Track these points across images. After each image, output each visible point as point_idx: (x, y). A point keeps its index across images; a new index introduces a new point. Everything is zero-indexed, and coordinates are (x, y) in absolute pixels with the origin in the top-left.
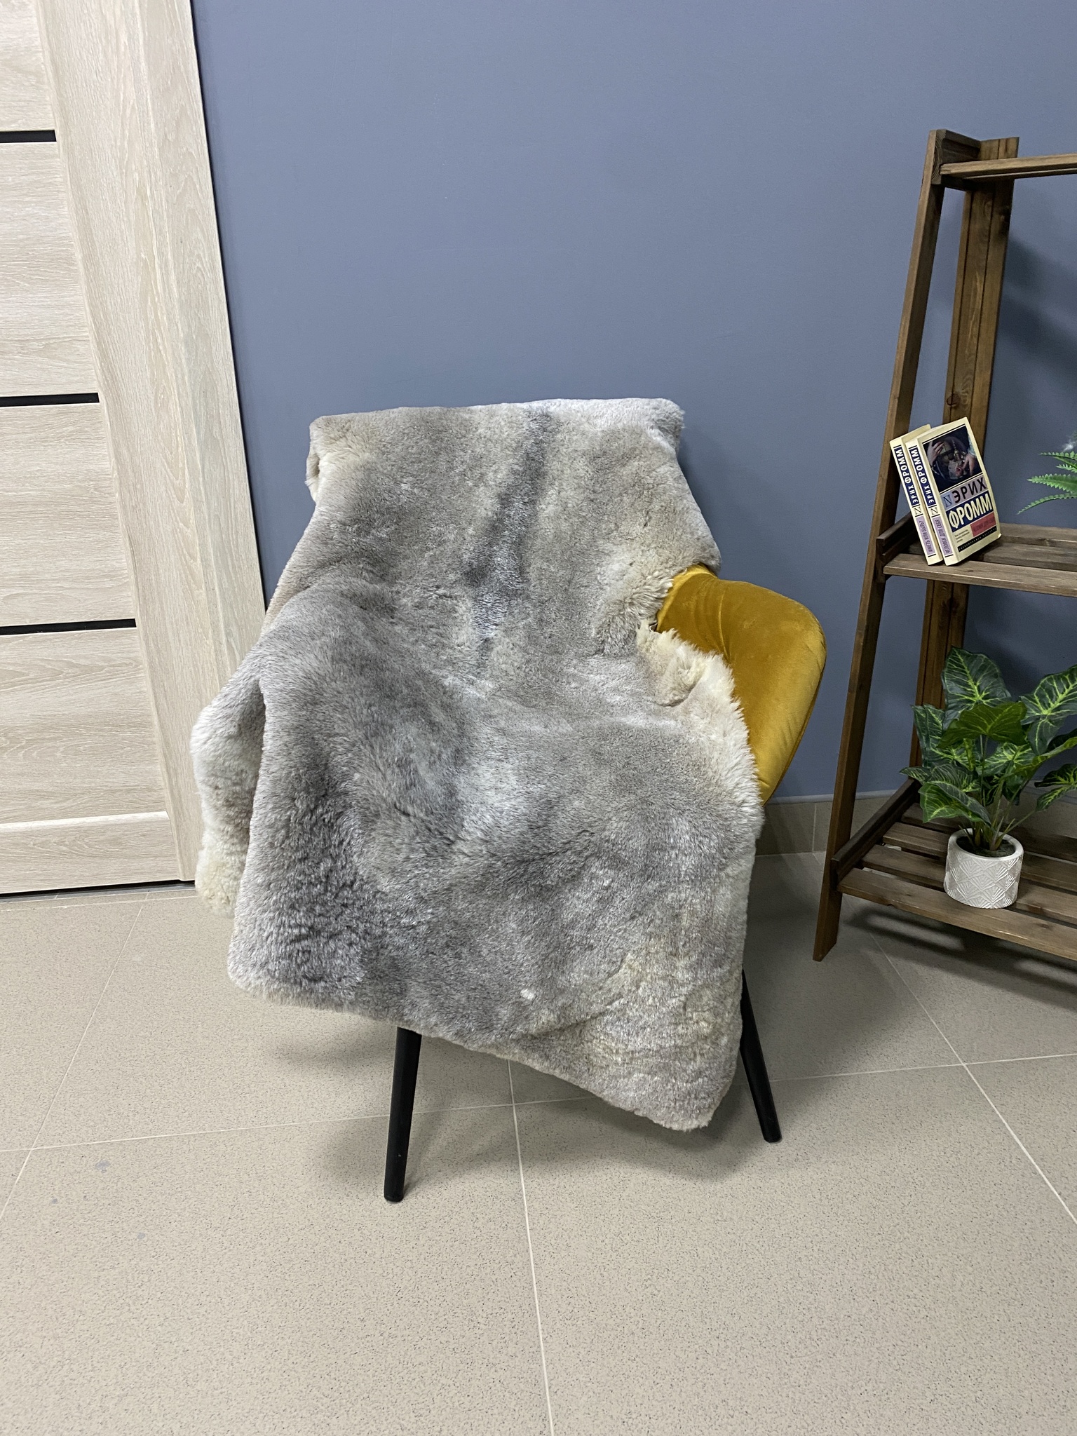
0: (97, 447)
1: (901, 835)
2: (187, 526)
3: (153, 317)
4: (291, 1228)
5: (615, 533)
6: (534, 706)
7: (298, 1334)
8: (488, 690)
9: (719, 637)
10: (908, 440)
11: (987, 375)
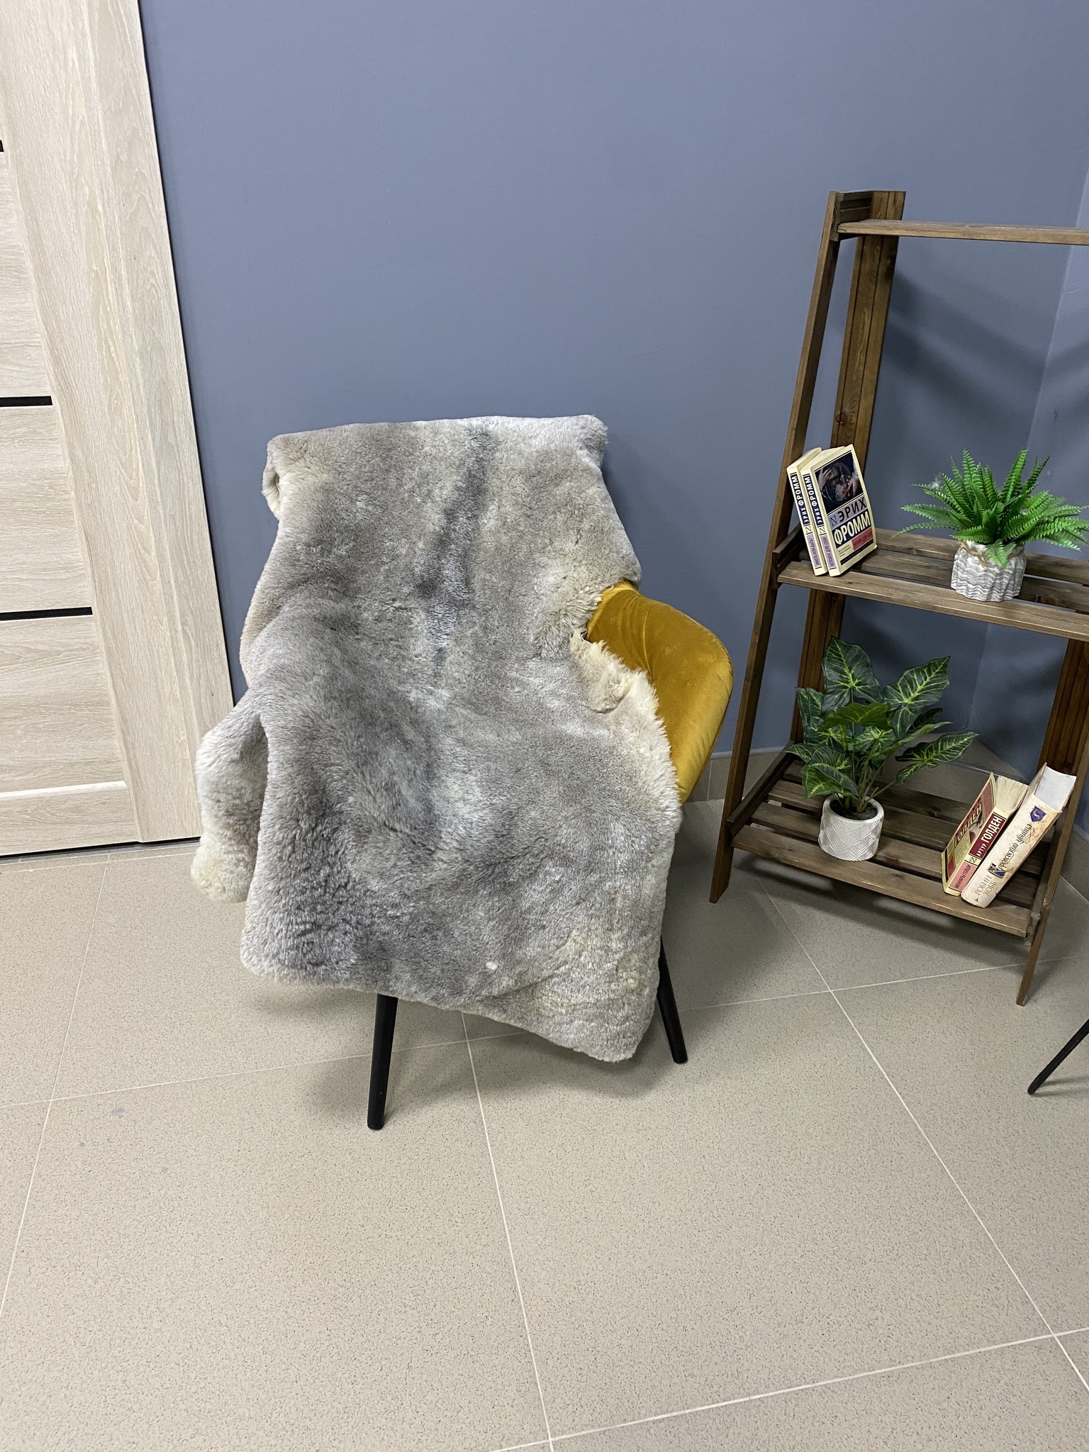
0: (51, 447)
1: (784, 793)
2: (140, 520)
3: (105, 326)
4: (292, 1155)
5: (549, 548)
6: (485, 714)
7: (312, 1241)
8: (445, 699)
9: (643, 653)
10: (805, 468)
11: (871, 399)
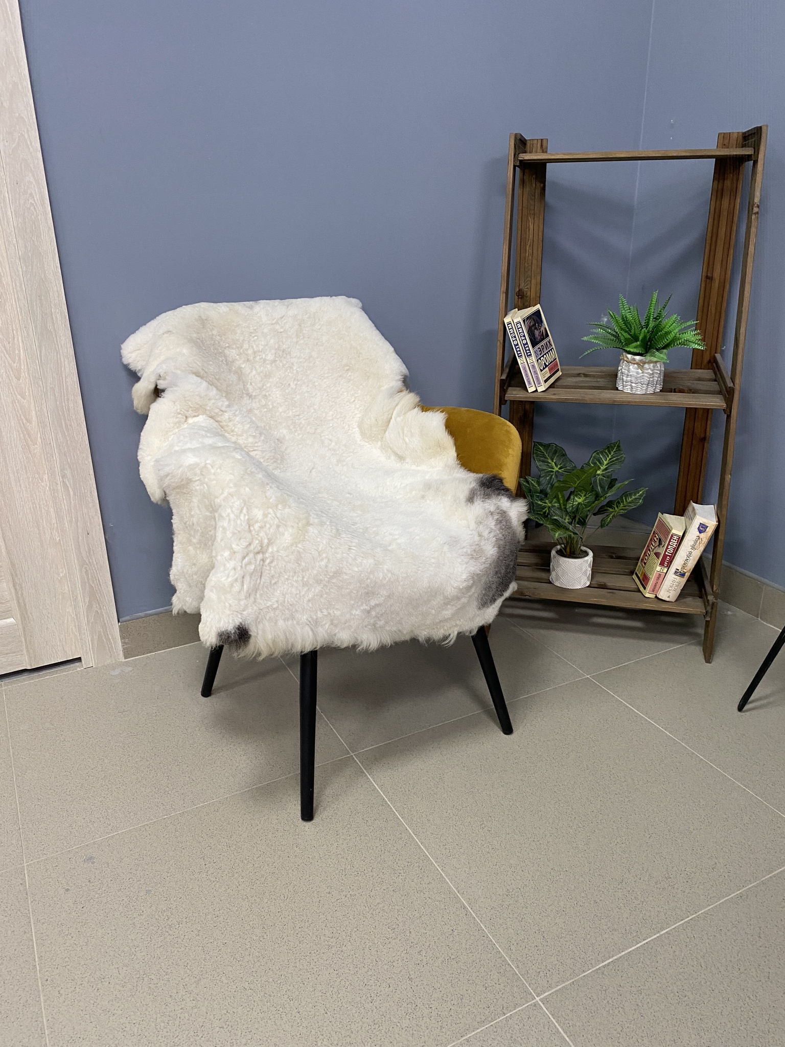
2: (23, 395)
4: (251, 858)
10: (516, 318)
11: (539, 278)
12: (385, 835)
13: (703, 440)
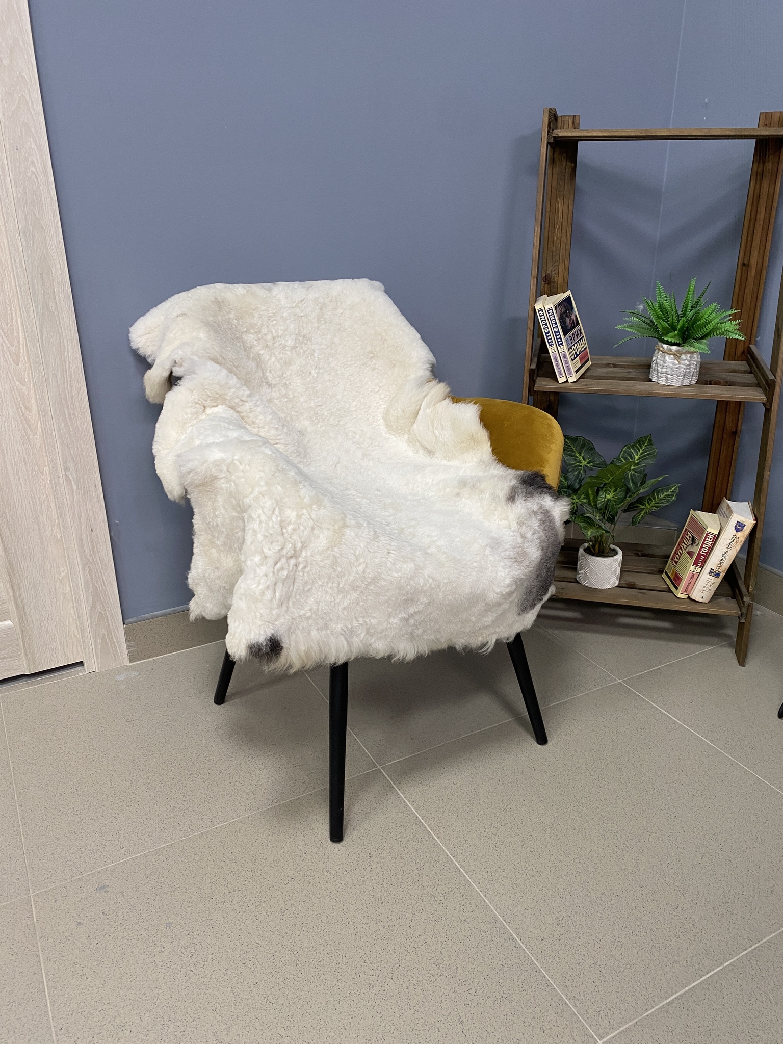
10: (547, 304)
11: (567, 262)
12: (422, 857)
13: (735, 434)
